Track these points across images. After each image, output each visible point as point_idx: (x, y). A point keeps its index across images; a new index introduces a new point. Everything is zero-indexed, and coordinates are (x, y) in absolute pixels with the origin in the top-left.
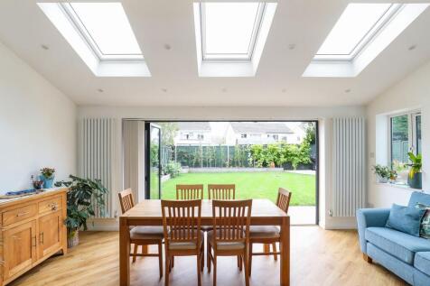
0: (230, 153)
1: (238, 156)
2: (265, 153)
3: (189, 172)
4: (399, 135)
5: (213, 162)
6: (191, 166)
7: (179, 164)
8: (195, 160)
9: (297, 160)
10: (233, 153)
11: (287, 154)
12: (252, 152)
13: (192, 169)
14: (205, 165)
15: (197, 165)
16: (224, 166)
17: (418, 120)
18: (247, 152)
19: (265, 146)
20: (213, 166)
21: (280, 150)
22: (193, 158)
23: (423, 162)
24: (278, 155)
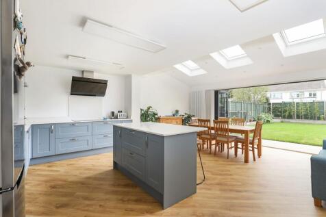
3: (282, 122)
5: (306, 115)
6: (284, 117)
7: (272, 115)
8: (287, 113)
13: (284, 120)
14: (298, 117)
15: (290, 117)
16: (319, 119)
20: (307, 118)
22: (285, 111)
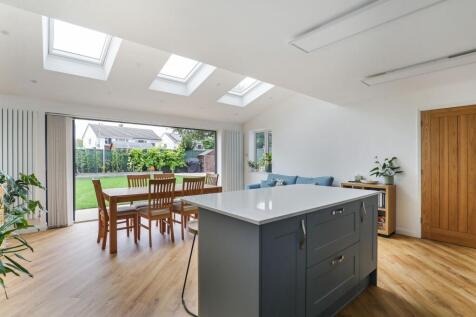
0: (107, 158)
1: (116, 161)
2: (145, 158)
4: (260, 146)
5: (85, 167)
9: (175, 164)
10: (109, 157)
11: (166, 159)
12: (132, 156)
16: (100, 171)
17: (270, 135)
18: (126, 157)
19: (145, 151)
20: (86, 171)
21: (160, 155)
23: (273, 158)
24: (158, 160)
